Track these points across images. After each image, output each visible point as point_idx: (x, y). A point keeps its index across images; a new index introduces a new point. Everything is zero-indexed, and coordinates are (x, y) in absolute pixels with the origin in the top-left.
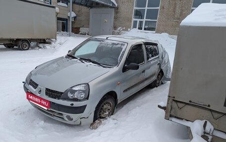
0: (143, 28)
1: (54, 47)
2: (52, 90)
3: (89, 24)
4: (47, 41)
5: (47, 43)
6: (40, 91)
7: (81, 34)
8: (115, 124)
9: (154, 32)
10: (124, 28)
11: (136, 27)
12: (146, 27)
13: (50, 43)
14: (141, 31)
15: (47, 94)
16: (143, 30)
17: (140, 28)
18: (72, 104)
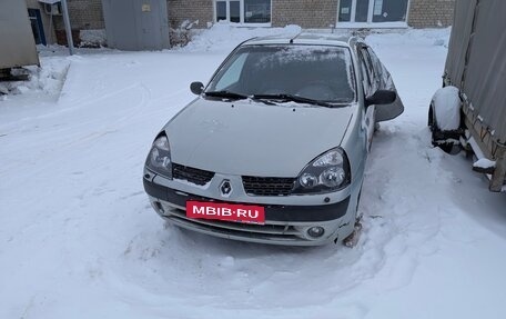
0: (242, 19)
1: (41, 88)
2: (260, 178)
3: (102, 20)
4: (14, 72)
5: (17, 79)
6: (227, 185)
7: (85, 46)
8: (382, 225)
9: (269, 24)
10: (197, 22)
11: (224, 18)
12: (249, 14)
13: (24, 78)
14: (239, 24)
15: (248, 189)
16: (242, 23)
17: (235, 19)
18: (327, 200)
